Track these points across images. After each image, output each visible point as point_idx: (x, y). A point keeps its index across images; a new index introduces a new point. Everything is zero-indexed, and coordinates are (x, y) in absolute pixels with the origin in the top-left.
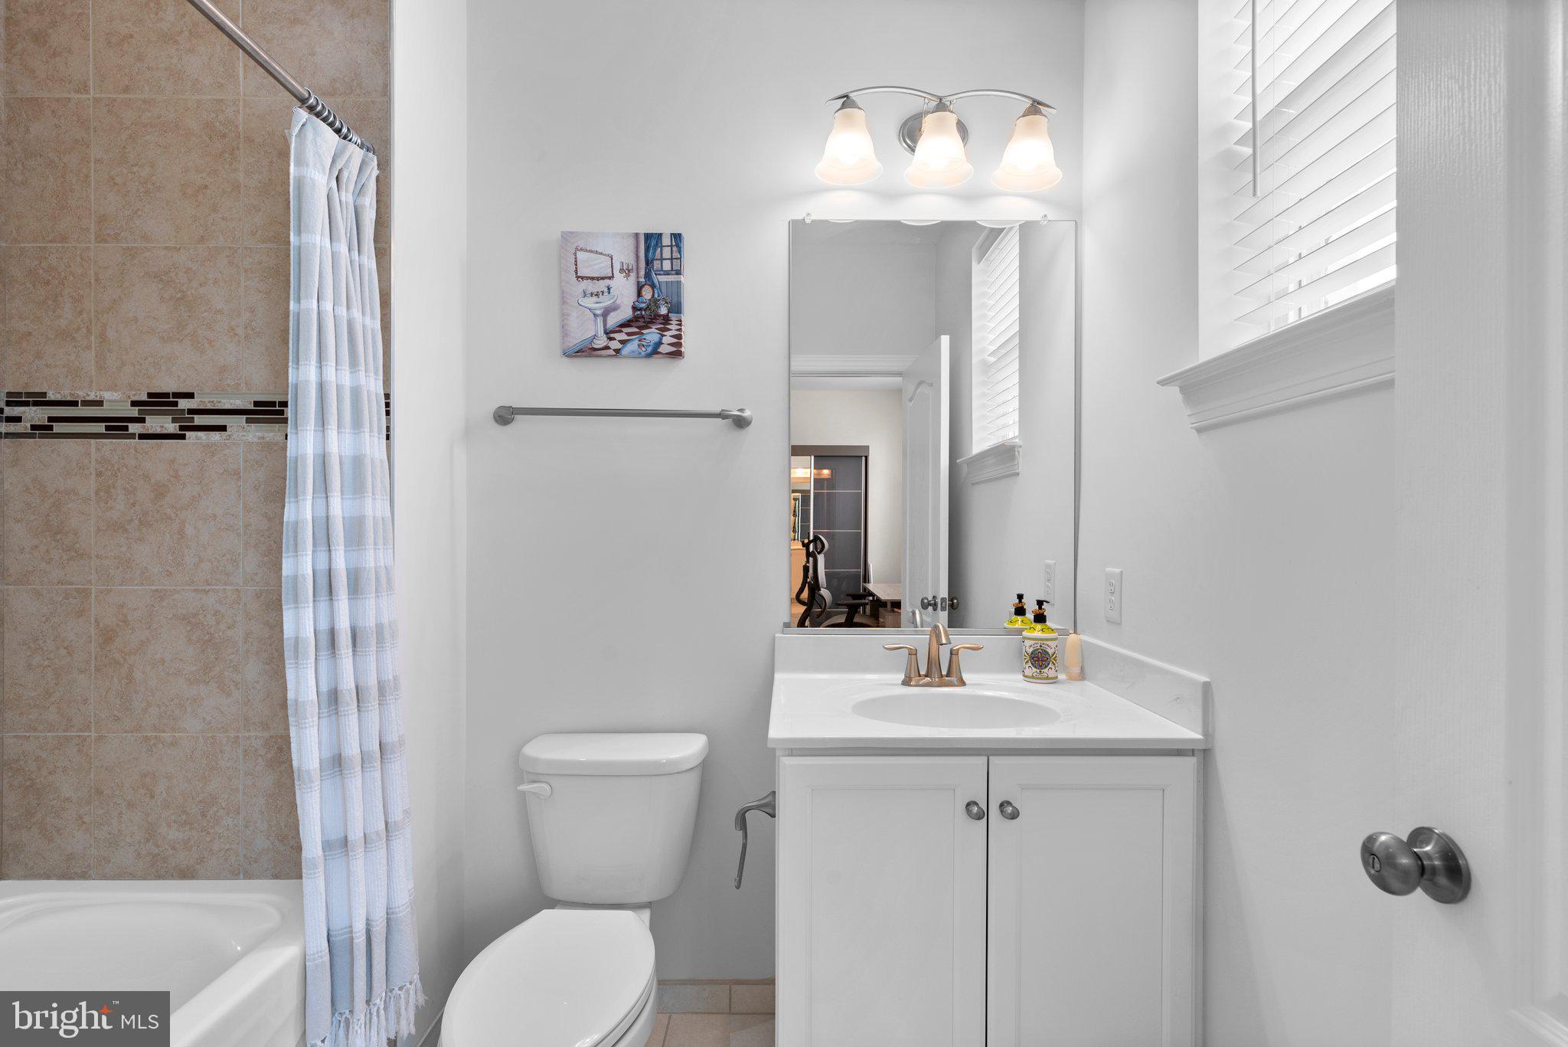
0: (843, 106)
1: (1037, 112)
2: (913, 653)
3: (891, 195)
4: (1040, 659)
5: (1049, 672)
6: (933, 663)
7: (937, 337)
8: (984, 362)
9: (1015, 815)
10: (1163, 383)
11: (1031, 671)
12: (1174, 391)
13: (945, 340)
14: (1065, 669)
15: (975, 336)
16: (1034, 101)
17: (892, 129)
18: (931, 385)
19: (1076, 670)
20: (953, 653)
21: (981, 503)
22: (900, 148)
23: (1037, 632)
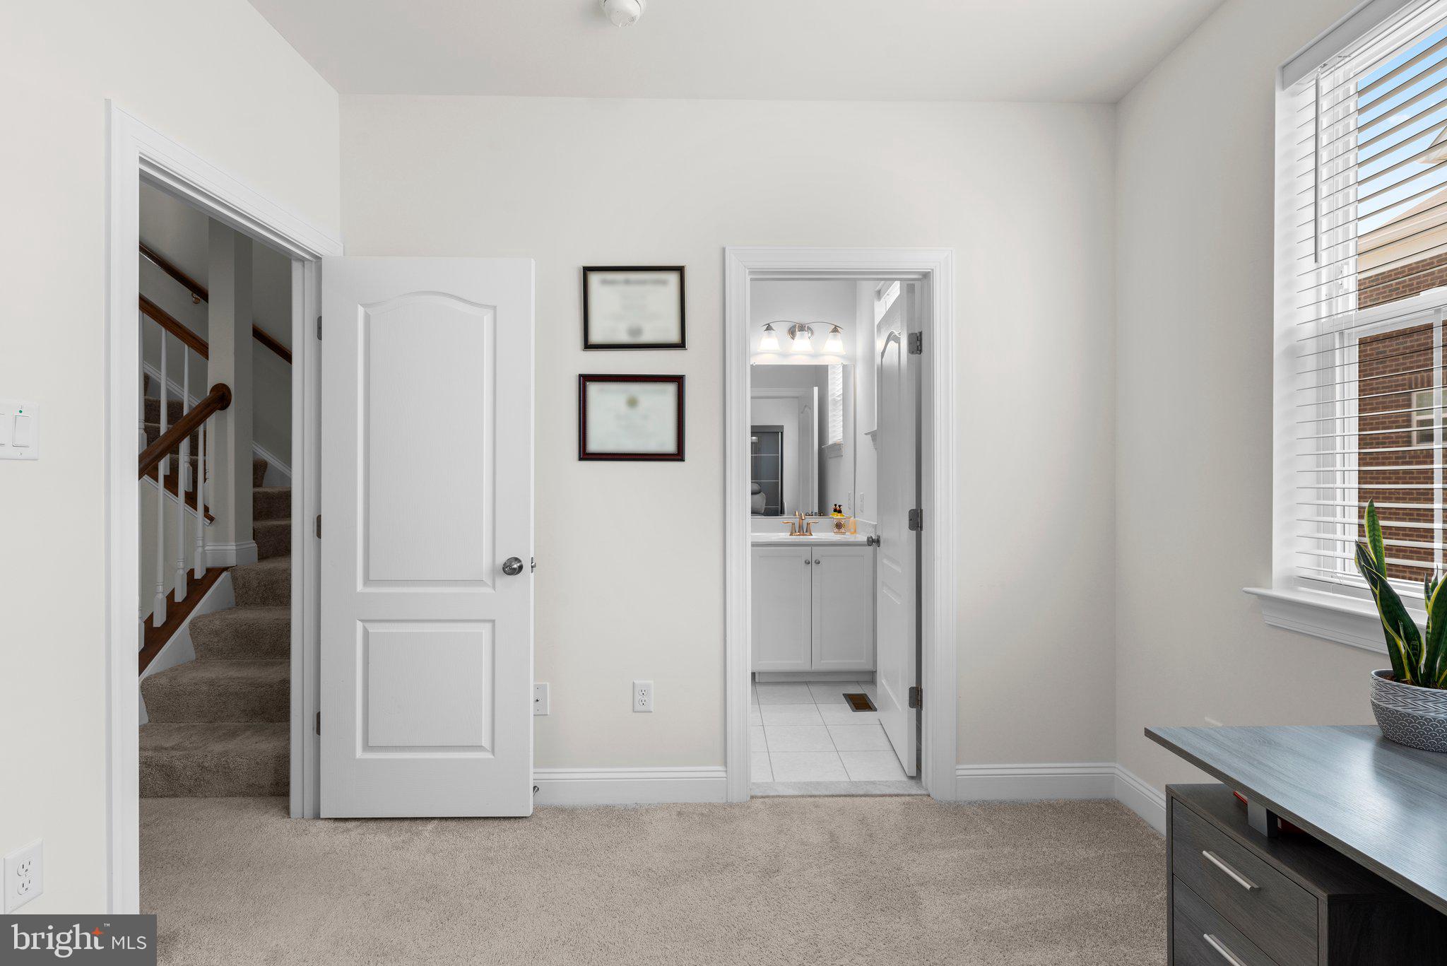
0: (767, 329)
1: (837, 331)
2: (793, 524)
3: (785, 355)
4: (839, 526)
5: (843, 530)
6: (801, 527)
7: (813, 387)
8: (834, 400)
9: (819, 563)
10: (866, 434)
11: (836, 530)
12: (869, 436)
13: (816, 389)
14: (849, 531)
15: (830, 387)
16: (836, 326)
17: (786, 330)
18: (810, 409)
19: (852, 530)
20: (808, 524)
21: (831, 464)
22: (788, 337)
23: (838, 516)
